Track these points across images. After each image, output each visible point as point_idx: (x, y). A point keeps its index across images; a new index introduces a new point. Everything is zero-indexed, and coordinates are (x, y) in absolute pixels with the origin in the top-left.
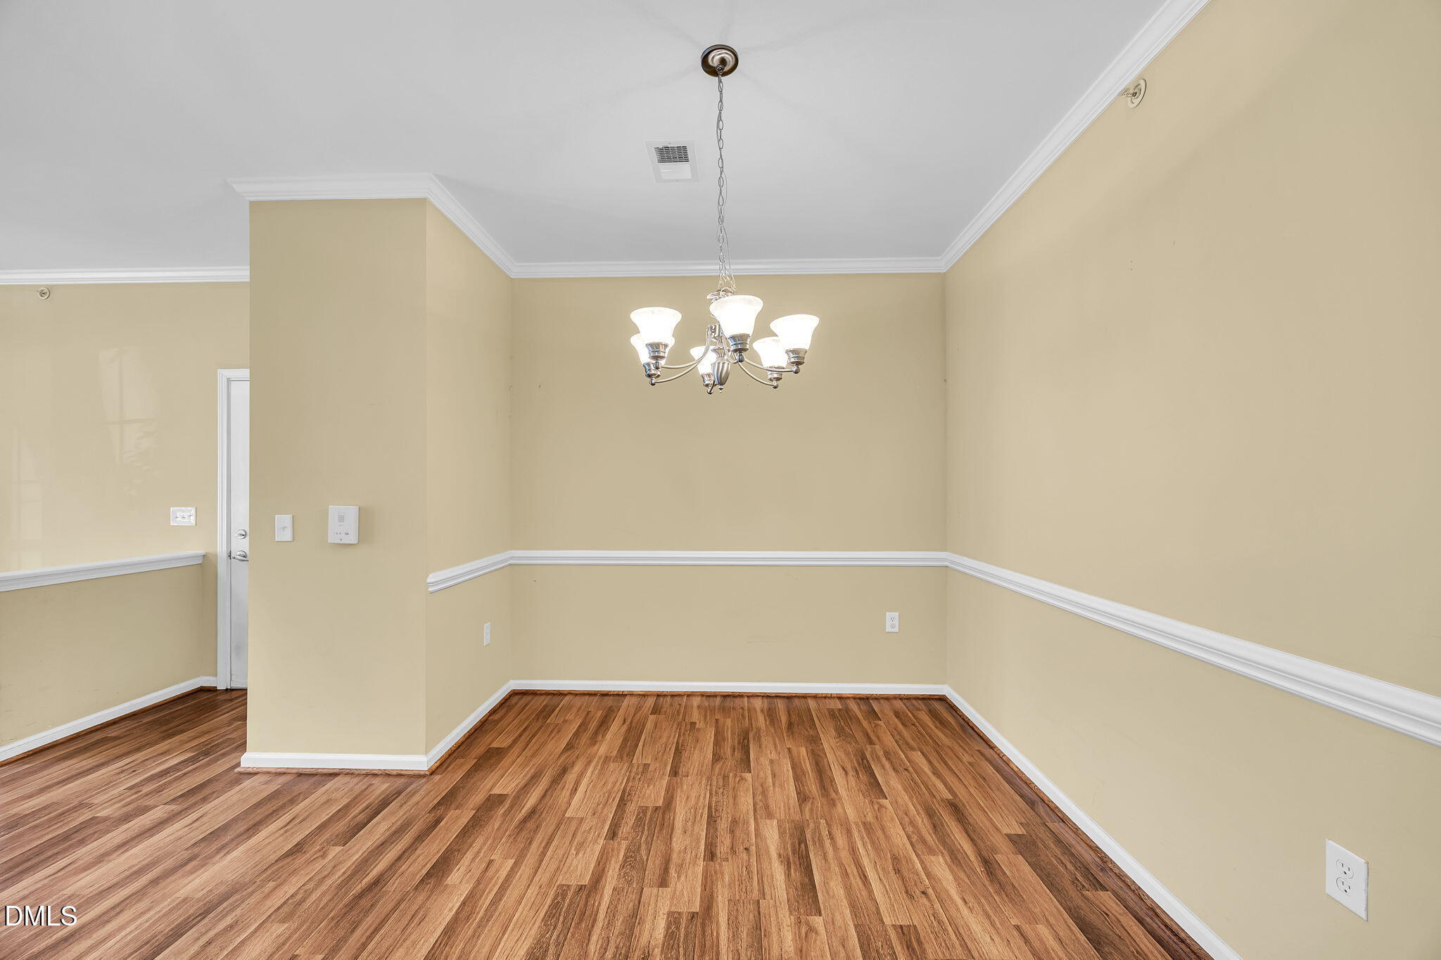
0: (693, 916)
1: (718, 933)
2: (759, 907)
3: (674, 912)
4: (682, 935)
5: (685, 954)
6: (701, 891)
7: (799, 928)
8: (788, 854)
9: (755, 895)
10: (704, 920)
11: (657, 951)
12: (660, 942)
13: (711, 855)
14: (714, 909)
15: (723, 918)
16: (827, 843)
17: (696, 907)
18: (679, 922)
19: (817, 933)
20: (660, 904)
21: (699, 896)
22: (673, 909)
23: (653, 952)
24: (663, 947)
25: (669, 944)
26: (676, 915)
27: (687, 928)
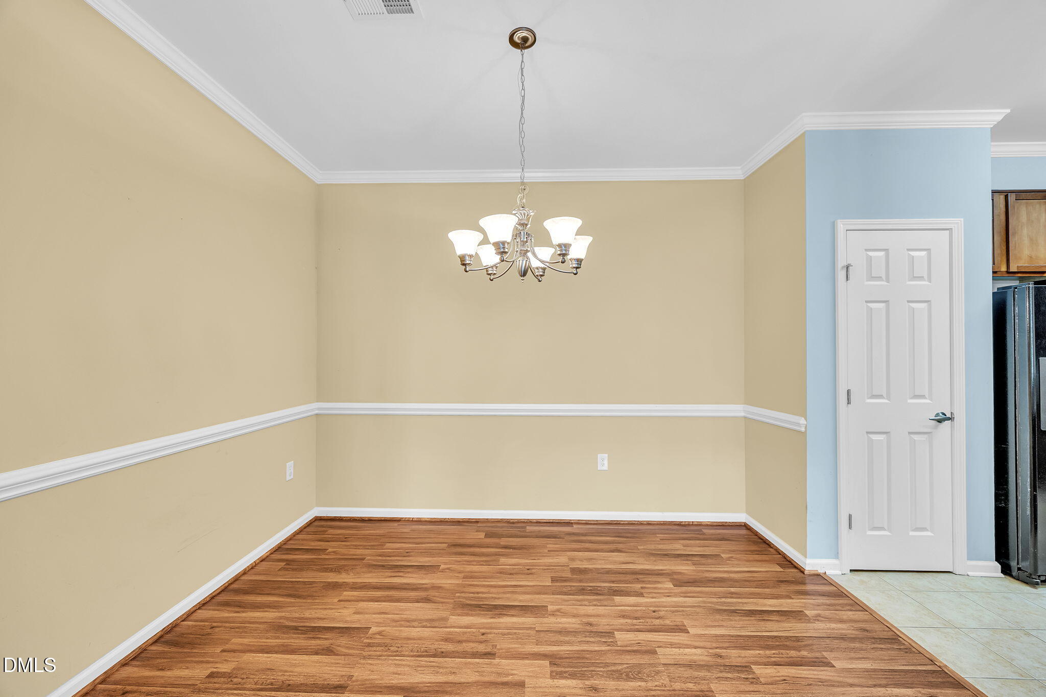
0: (552, 664)
1: (567, 651)
2: (543, 631)
3: (551, 675)
4: (571, 669)
5: (587, 667)
6: (528, 660)
7: (557, 615)
8: (492, 614)
9: (532, 632)
10: (556, 658)
11: (587, 683)
12: (579, 681)
13: (489, 655)
14: (547, 653)
15: (555, 648)
16: (480, 595)
17: (547, 663)
18: (560, 672)
19: (561, 609)
20: (543, 685)
21: (534, 661)
22: (549, 676)
23: (589, 685)
24: (584, 680)
25: (580, 676)
26: (554, 674)
27: (565, 667)
